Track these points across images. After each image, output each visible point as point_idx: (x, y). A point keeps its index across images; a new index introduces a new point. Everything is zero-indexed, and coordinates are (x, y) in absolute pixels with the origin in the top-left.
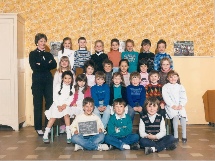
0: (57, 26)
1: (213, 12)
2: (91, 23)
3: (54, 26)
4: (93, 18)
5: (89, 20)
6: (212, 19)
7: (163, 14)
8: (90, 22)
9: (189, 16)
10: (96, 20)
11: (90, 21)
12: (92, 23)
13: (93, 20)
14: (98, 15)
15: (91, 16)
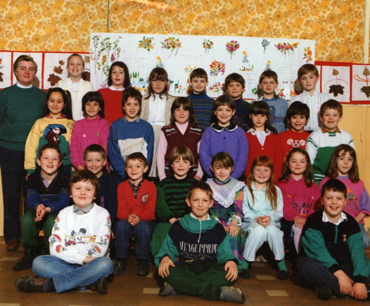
0: (36, 29)
1: (361, 12)
2: (108, 25)
3: (31, 28)
4: (112, 16)
5: (103, 20)
6: (358, 27)
7: (257, 11)
8: (106, 23)
9: (313, 18)
10: (117, 20)
11: (106, 20)
12: (110, 25)
13: (112, 20)
14: (123, 10)
15: (109, 11)
